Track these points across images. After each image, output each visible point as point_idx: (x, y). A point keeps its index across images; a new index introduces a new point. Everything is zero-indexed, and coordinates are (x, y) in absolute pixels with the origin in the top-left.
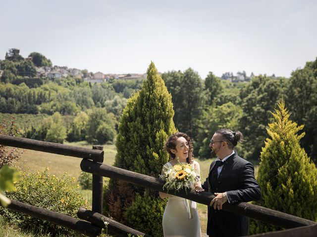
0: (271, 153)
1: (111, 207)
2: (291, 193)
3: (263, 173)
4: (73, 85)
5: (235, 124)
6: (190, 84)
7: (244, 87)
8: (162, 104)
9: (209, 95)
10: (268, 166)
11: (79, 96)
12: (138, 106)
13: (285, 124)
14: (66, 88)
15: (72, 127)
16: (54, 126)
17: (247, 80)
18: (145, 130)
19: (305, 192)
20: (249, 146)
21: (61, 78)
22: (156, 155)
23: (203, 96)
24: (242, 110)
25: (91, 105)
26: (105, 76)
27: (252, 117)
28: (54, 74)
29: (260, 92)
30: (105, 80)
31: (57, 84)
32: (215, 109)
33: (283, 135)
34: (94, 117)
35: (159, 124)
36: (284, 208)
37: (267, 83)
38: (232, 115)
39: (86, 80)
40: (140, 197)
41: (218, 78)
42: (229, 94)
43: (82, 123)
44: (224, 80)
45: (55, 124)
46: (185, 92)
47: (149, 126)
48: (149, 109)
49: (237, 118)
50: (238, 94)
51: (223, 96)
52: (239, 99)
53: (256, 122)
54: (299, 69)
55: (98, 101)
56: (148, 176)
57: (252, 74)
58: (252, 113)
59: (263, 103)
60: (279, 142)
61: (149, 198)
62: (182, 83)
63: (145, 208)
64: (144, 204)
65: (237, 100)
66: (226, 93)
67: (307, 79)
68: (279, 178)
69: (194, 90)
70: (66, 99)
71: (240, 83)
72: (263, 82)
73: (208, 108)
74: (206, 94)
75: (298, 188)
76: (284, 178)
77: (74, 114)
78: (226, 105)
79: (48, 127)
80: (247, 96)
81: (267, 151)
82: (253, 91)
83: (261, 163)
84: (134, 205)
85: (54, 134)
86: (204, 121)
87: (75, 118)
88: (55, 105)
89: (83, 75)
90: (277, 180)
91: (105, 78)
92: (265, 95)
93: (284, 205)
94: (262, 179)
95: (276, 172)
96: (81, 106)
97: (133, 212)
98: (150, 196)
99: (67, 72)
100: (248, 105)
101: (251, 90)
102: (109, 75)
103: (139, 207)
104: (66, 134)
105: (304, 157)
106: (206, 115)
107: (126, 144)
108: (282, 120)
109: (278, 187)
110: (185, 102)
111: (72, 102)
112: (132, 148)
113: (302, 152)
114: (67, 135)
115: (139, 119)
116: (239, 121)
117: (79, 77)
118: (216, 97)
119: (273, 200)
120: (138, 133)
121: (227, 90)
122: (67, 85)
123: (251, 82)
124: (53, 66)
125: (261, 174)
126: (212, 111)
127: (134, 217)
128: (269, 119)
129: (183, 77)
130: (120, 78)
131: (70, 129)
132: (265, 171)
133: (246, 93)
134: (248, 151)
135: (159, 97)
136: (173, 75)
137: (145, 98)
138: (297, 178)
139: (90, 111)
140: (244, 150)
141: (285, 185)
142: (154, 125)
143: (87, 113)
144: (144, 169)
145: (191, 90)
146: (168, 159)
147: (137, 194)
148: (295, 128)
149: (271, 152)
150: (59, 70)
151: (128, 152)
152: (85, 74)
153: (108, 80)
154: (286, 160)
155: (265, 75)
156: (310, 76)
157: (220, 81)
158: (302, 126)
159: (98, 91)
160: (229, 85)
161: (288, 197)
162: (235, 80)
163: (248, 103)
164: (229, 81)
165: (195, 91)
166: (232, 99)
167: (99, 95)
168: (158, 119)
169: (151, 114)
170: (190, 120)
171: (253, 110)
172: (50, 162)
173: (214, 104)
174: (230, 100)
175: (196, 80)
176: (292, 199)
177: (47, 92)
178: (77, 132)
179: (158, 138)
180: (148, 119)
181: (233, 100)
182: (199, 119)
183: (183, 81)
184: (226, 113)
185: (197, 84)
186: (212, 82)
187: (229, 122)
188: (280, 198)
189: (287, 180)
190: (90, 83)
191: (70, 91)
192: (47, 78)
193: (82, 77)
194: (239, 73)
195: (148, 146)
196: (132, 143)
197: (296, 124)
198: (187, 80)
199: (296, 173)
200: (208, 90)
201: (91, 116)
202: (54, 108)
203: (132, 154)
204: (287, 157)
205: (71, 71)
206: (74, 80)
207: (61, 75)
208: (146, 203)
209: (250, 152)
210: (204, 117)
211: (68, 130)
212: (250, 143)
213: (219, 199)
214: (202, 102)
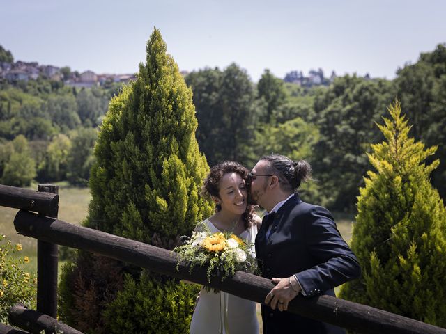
0: (377, 198)
1: (79, 301)
2: (416, 272)
3: (361, 234)
4: (47, 91)
5: (306, 153)
6: (234, 89)
7: (321, 93)
8: (175, 108)
9: (265, 107)
10: (372, 221)
11: (57, 110)
12: (129, 111)
13: (402, 145)
14: (36, 98)
15: (45, 158)
16: (15, 157)
17: (326, 82)
18: (143, 155)
19: (441, 270)
20: (328, 188)
21: (27, 81)
22: (162, 202)
23: (255, 108)
24: (318, 131)
25: (76, 124)
26: (99, 77)
27: (334, 141)
28: (16, 75)
29: (346, 101)
30: (99, 84)
31: (21, 90)
32: (274, 130)
33: (398, 166)
34: (80, 143)
35: (169, 144)
36: (402, 300)
37: (358, 87)
38: (301, 138)
39: (68, 84)
40: (132, 282)
41: (280, 79)
42: (297, 105)
43: (60, 153)
44: (288, 84)
45: (17, 154)
46: (226, 101)
47: (150, 147)
48: (150, 117)
49: (310, 144)
50: (311, 105)
51: (286, 108)
52: (312, 113)
53: (340, 149)
54: (408, 64)
55: (87, 116)
56: (142, 244)
57: (334, 73)
58: (333, 135)
59: (352, 118)
60: (392, 178)
61: (151, 284)
62: (221, 88)
63: (141, 303)
64: (139, 295)
65: (310, 114)
66: (292, 103)
67: (423, 79)
68: (393, 245)
69: (241, 98)
70: (36, 115)
71: (314, 88)
72: (352, 86)
73: (263, 128)
74: (260, 104)
75: (429, 264)
76: (402, 246)
77: (49, 138)
78: (292, 122)
79: (6, 159)
80: (326, 107)
81: (369, 195)
82: (336, 99)
83: (357, 217)
84: (121, 298)
85: (15, 170)
86: (257, 148)
87: (49, 144)
88: (17, 124)
89: (62, 76)
90: (389, 249)
91: (98, 81)
92: (355, 107)
93: (403, 295)
94: (361, 247)
95: (387, 234)
96: (60, 126)
97: (119, 311)
98: (152, 280)
99: (37, 71)
100: (327, 123)
101: (332, 98)
102: (104, 76)
103: (131, 302)
104: (35, 170)
105: (437, 205)
106: (259, 138)
107: (106, 183)
108: (396, 138)
109: (390, 260)
110: (226, 119)
111: (46, 119)
112: (119, 189)
113: (435, 196)
114: (37, 173)
115: (131, 135)
116: (313, 149)
117: (57, 79)
118: (276, 109)
119: (382, 286)
120: (129, 161)
121: (294, 99)
122: (37, 92)
123: (332, 87)
124: (15, 61)
125: (359, 237)
126: (270, 131)
127: (122, 321)
128: (361, 145)
129: (223, 78)
130: (122, 80)
131: (41, 161)
132: (366, 232)
133: (324, 104)
134: (327, 196)
135: (168, 93)
136: (206, 74)
137: (143, 95)
138: (427, 245)
139: (74, 134)
140: (322, 195)
141: (405, 257)
142: (159, 146)
143: (68, 136)
144: (142, 229)
145: (236, 98)
146: (186, 210)
147: (128, 276)
148: (421, 152)
149: (376, 196)
150: (24, 67)
151: (111, 197)
152: (66, 73)
153: (104, 83)
154: (406, 211)
155: (355, 75)
156: (428, 75)
157: (281, 84)
158: (434, 149)
159: (86, 102)
160: (296, 91)
161: (410, 280)
162: (307, 83)
163: (328, 120)
164: (296, 85)
165: (242, 100)
166: (301, 113)
167: (89, 108)
168: (166, 135)
169: (154, 125)
170: (234, 147)
171: (335, 131)
172: (8, 216)
173: (273, 121)
174: (297, 115)
175: (244, 82)
176: (417, 284)
177: (6, 104)
178: (53, 166)
179: (167, 171)
180: (148, 134)
181: (304, 114)
182: (249, 145)
183: (223, 85)
184: (291, 135)
185: (245, 88)
186: (269, 85)
187: (297, 150)
188: (396, 281)
189: (407, 247)
190: (74, 89)
191: (42, 101)
192: (5, 80)
193: (62, 80)
194: (312, 72)
195: (147, 186)
196: (119, 180)
197: (423, 145)
198: (230, 82)
199: (425, 235)
200: (263, 99)
201: (76, 141)
202: (17, 128)
203: (118, 202)
204: (406, 204)
205: (44, 70)
206: (48, 84)
207: (27, 77)
208: (143, 294)
209: (331, 199)
210: (256, 142)
211: (38, 164)
212: (331, 184)
213: (282, 290)
214: (254, 117)
